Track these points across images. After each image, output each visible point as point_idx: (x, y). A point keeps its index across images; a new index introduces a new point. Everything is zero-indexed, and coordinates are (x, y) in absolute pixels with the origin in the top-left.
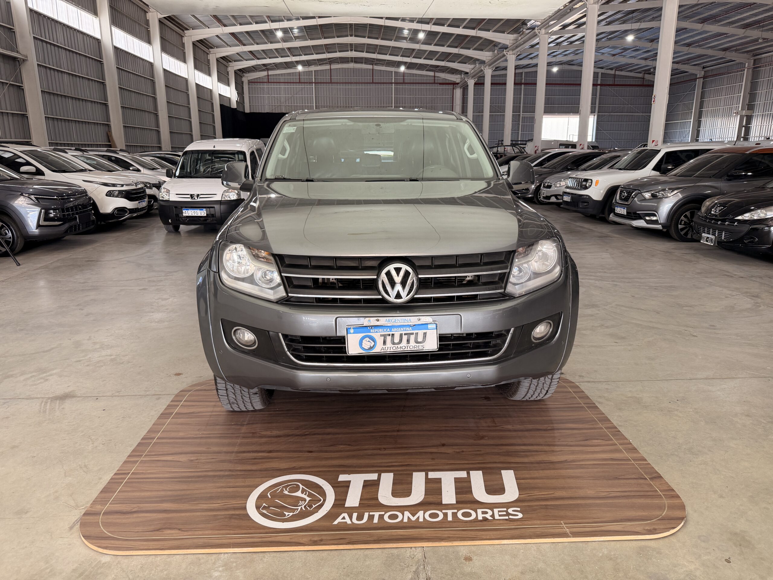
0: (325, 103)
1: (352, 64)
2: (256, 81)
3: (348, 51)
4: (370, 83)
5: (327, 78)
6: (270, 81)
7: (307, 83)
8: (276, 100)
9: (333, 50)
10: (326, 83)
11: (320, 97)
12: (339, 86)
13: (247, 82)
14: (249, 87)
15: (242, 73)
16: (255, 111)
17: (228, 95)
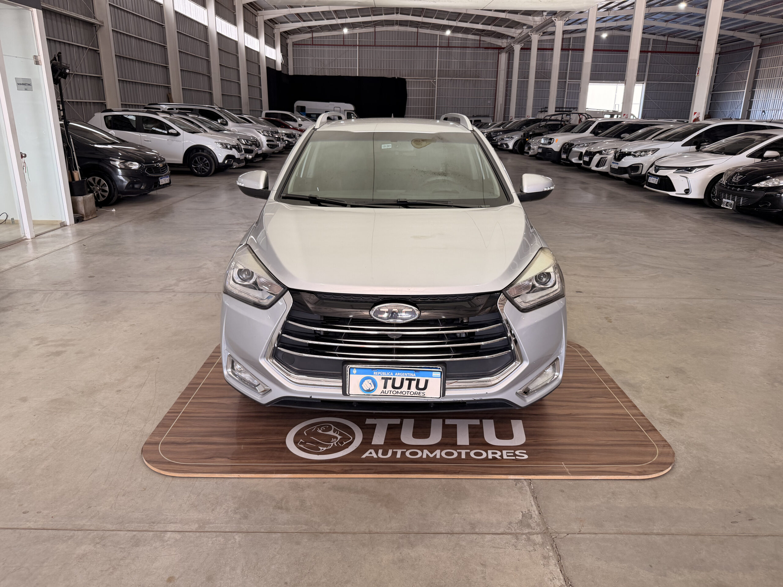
0: (369, 66)
1: (397, 27)
2: (300, 43)
3: (394, 14)
4: (414, 46)
5: (371, 41)
6: (314, 43)
7: (351, 46)
8: (320, 62)
9: (378, 13)
10: (370, 46)
11: (363, 60)
12: (382, 49)
13: (292, 44)
14: (293, 49)
15: (287, 35)
16: (299, 74)
17: (273, 58)
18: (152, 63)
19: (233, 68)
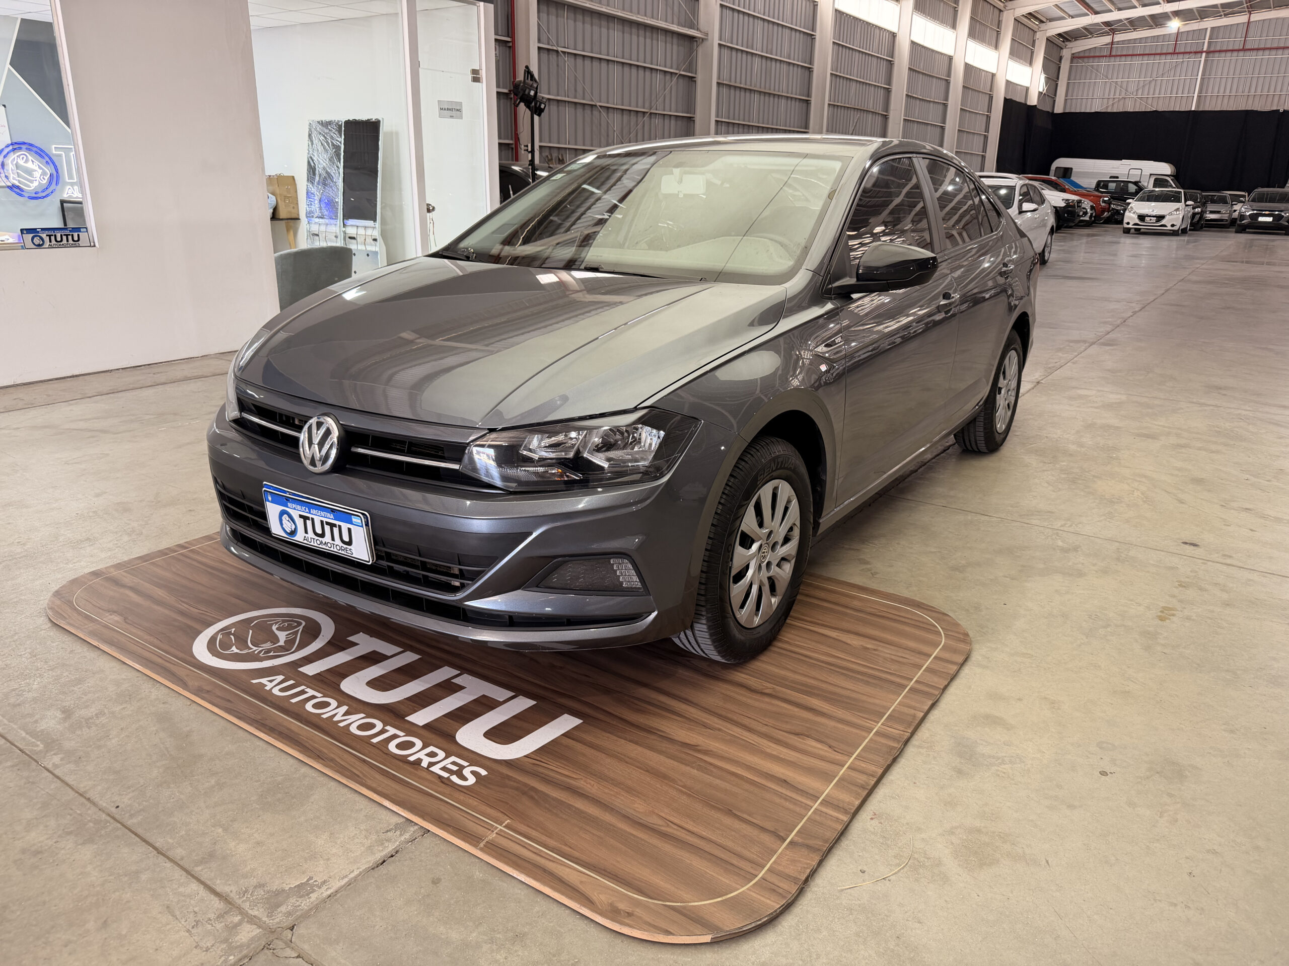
0: (1222, 90)
2: (1087, 55)
5: (1238, 43)
6: (1113, 53)
7: (1190, 53)
8: (1118, 88)
10: (1233, 51)
11: (1212, 81)
12: (1260, 56)
13: (1069, 57)
14: (1071, 67)
15: (1063, 42)
16: (1073, 111)
17: (1026, 83)
18: (782, 96)
19: (934, 102)
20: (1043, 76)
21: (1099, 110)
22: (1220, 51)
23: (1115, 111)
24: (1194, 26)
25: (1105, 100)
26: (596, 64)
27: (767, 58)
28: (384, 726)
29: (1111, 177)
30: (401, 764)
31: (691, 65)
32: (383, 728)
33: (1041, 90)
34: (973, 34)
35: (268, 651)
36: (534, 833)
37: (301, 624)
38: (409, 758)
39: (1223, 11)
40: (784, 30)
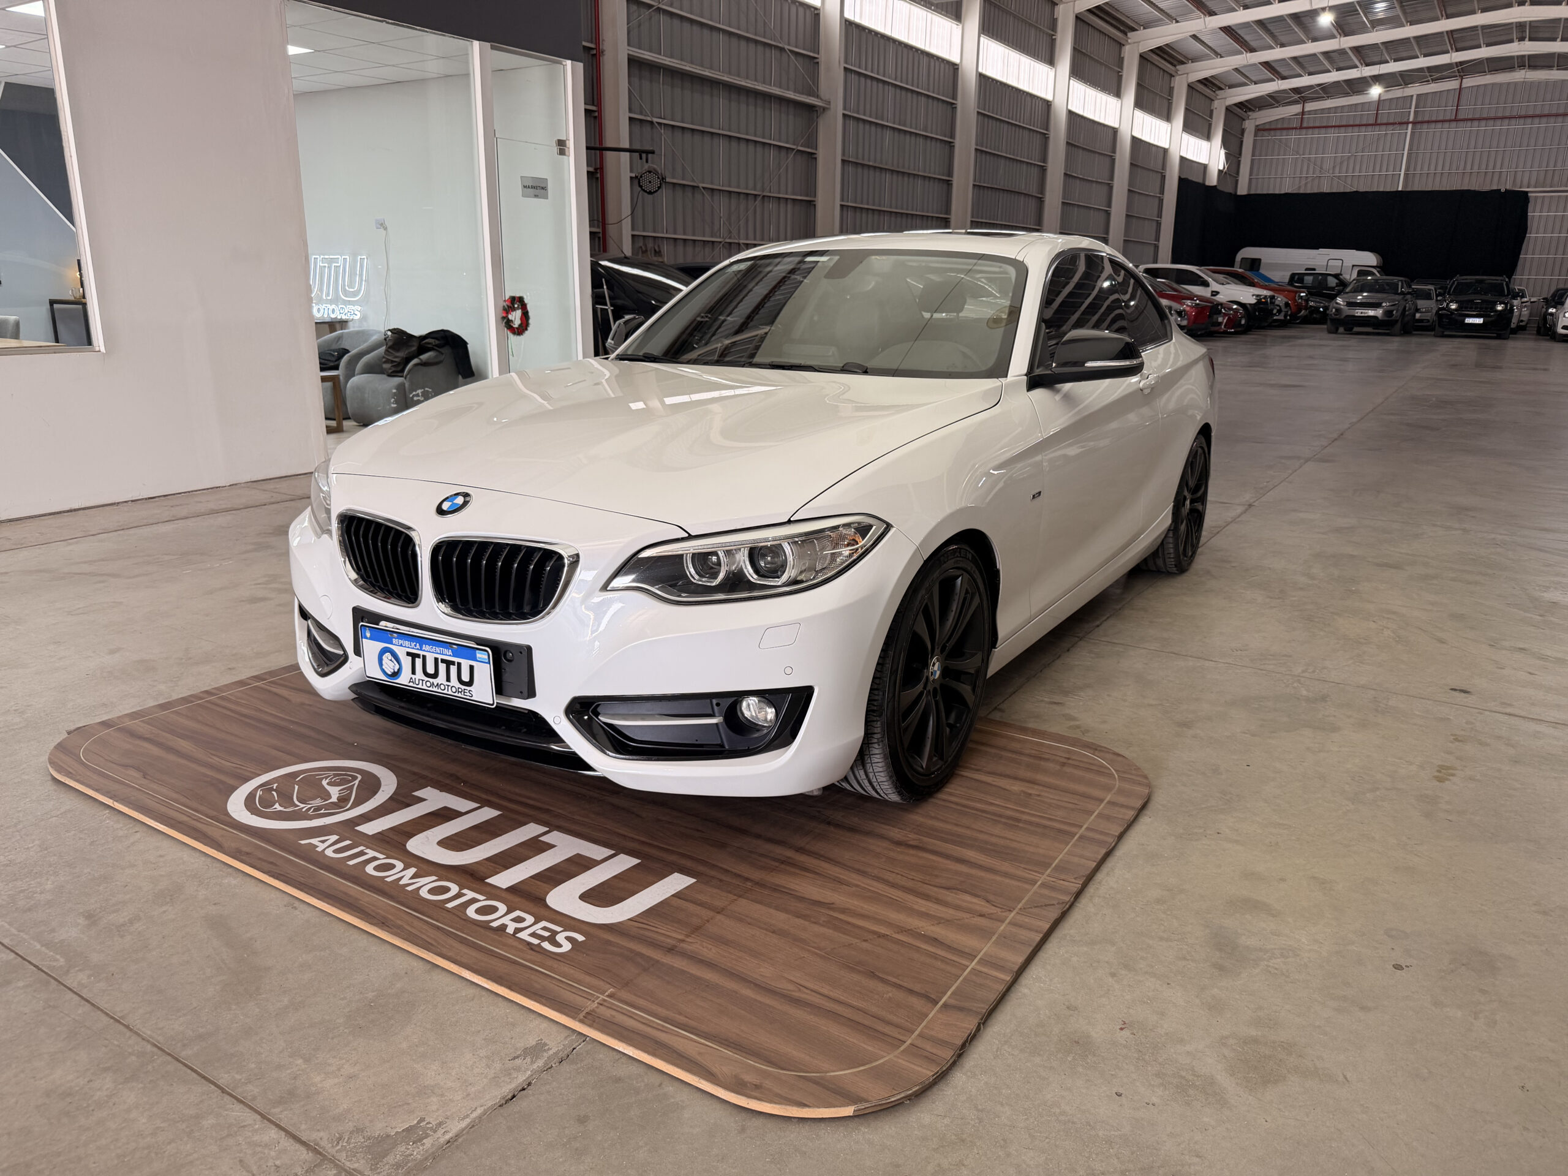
0: (1432, 167)
2: (1273, 127)
5: (1447, 110)
6: (1305, 125)
7: (1394, 124)
8: (1312, 165)
9: (1470, 44)
10: (1443, 121)
11: (1421, 156)
12: (1475, 127)
13: (1253, 129)
14: (1255, 141)
15: (1245, 111)
16: (1259, 192)
17: (1202, 159)
18: (918, 175)
19: (1097, 182)
20: (1223, 152)
21: (1290, 191)
22: (1428, 122)
23: (1309, 192)
24: (1398, 93)
25: (1297, 179)
26: (697, 138)
27: (900, 130)
28: (460, 890)
29: (1307, 269)
30: (482, 930)
31: (812, 140)
32: (459, 892)
33: (1221, 168)
34: (1139, 104)
35: (318, 809)
36: (642, 1002)
37: (357, 778)
38: (491, 924)
39: (1431, 76)
40: (920, 97)
